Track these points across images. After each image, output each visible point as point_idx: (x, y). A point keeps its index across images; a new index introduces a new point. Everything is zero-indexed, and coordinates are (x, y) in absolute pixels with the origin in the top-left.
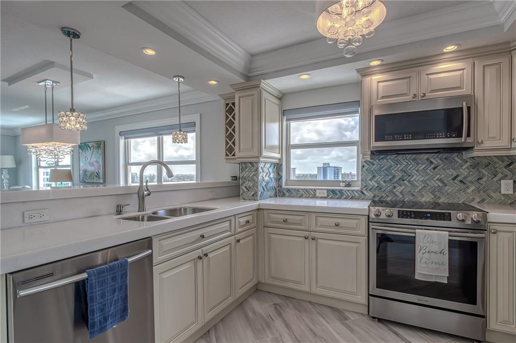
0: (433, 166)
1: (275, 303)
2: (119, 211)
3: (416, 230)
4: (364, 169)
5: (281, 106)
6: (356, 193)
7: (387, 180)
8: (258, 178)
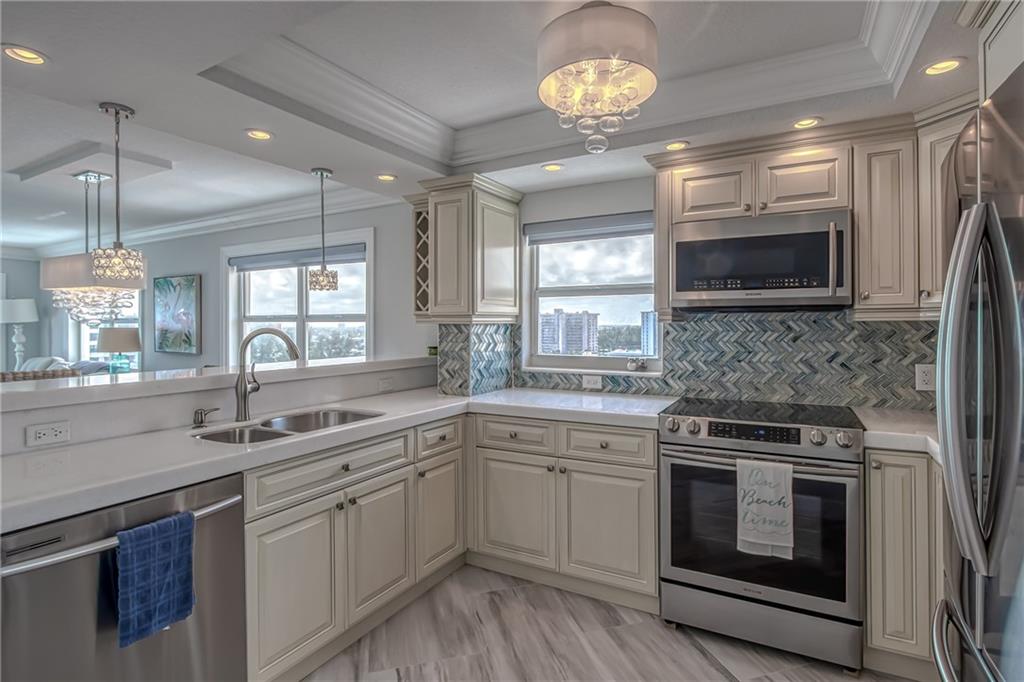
0: (792, 335)
1: (494, 589)
2: (199, 423)
3: (738, 461)
4: (669, 338)
5: (519, 217)
6: (654, 384)
7: (710, 359)
8: (469, 354)
